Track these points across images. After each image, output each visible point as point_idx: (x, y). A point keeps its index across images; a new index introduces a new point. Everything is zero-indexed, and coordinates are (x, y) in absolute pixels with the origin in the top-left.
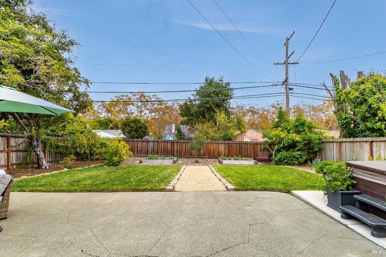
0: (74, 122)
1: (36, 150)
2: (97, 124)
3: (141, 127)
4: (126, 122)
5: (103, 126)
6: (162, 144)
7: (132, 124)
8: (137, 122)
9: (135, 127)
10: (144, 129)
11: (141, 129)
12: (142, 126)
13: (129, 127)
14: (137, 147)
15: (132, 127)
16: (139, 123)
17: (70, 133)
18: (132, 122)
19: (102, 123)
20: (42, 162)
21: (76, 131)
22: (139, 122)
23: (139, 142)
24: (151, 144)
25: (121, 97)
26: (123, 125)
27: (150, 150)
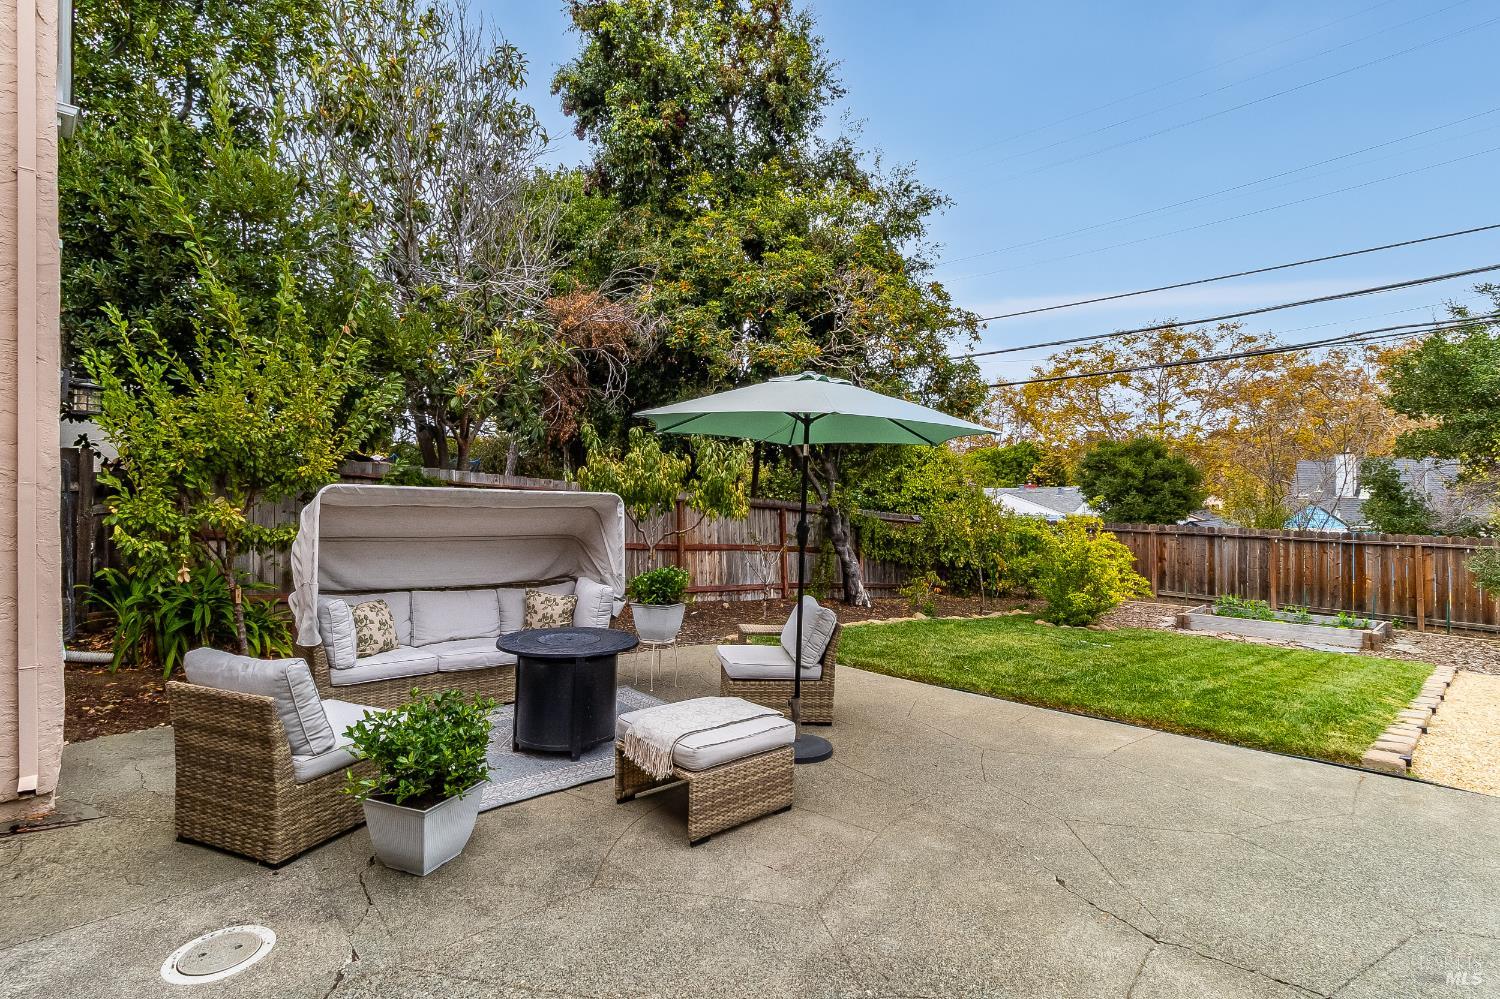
0: (925, 463)
1: (841, 548)
2: (985, 465)
3: (1166, 476)
4: (1099, 454)
5: (1006, 474)
6: (1287, 551)
7: (1126, 464)
8: (1149, 455)
9: (1139, 472)
10: (1181, 481)
11: (1166, 484)
12: (1173, 468)
13: (1114, 475)
14: (1161, 559)
15: (1128, 474)
16: (1158, 455)
17: (914, 498)
18: (1126, 452)
19: (1003, 462)
20: (857, 587)
21: (934, 493)
22: (1159, 451)
23: (1167, 540)
24: (1229, 550)
25: (1074, 358)
26: (1089, 467)
27: (1222, 574)
